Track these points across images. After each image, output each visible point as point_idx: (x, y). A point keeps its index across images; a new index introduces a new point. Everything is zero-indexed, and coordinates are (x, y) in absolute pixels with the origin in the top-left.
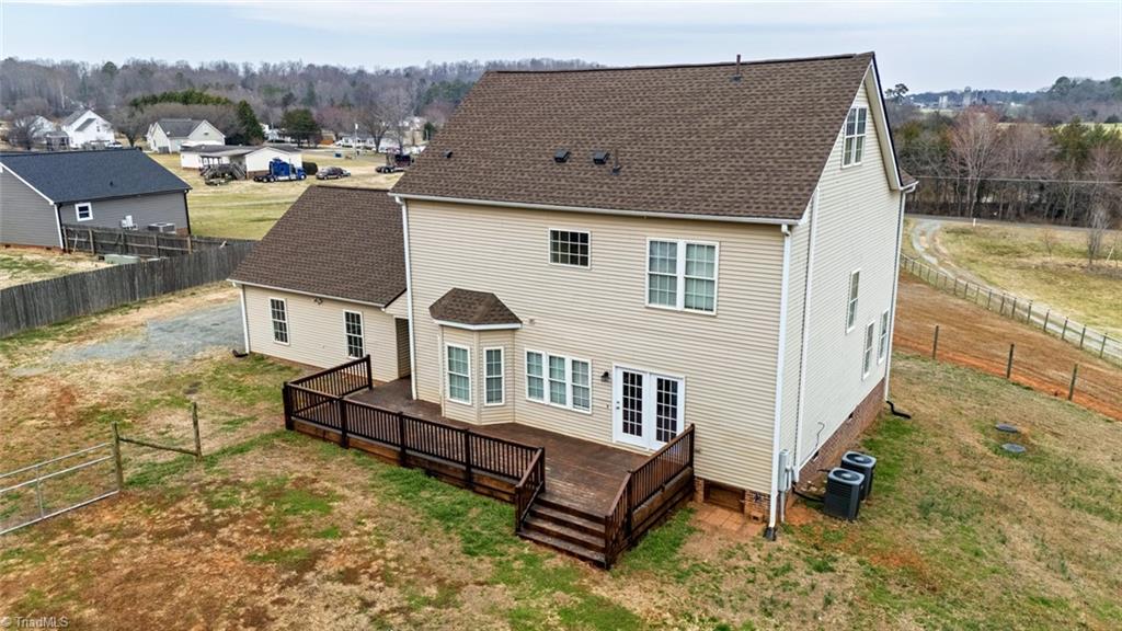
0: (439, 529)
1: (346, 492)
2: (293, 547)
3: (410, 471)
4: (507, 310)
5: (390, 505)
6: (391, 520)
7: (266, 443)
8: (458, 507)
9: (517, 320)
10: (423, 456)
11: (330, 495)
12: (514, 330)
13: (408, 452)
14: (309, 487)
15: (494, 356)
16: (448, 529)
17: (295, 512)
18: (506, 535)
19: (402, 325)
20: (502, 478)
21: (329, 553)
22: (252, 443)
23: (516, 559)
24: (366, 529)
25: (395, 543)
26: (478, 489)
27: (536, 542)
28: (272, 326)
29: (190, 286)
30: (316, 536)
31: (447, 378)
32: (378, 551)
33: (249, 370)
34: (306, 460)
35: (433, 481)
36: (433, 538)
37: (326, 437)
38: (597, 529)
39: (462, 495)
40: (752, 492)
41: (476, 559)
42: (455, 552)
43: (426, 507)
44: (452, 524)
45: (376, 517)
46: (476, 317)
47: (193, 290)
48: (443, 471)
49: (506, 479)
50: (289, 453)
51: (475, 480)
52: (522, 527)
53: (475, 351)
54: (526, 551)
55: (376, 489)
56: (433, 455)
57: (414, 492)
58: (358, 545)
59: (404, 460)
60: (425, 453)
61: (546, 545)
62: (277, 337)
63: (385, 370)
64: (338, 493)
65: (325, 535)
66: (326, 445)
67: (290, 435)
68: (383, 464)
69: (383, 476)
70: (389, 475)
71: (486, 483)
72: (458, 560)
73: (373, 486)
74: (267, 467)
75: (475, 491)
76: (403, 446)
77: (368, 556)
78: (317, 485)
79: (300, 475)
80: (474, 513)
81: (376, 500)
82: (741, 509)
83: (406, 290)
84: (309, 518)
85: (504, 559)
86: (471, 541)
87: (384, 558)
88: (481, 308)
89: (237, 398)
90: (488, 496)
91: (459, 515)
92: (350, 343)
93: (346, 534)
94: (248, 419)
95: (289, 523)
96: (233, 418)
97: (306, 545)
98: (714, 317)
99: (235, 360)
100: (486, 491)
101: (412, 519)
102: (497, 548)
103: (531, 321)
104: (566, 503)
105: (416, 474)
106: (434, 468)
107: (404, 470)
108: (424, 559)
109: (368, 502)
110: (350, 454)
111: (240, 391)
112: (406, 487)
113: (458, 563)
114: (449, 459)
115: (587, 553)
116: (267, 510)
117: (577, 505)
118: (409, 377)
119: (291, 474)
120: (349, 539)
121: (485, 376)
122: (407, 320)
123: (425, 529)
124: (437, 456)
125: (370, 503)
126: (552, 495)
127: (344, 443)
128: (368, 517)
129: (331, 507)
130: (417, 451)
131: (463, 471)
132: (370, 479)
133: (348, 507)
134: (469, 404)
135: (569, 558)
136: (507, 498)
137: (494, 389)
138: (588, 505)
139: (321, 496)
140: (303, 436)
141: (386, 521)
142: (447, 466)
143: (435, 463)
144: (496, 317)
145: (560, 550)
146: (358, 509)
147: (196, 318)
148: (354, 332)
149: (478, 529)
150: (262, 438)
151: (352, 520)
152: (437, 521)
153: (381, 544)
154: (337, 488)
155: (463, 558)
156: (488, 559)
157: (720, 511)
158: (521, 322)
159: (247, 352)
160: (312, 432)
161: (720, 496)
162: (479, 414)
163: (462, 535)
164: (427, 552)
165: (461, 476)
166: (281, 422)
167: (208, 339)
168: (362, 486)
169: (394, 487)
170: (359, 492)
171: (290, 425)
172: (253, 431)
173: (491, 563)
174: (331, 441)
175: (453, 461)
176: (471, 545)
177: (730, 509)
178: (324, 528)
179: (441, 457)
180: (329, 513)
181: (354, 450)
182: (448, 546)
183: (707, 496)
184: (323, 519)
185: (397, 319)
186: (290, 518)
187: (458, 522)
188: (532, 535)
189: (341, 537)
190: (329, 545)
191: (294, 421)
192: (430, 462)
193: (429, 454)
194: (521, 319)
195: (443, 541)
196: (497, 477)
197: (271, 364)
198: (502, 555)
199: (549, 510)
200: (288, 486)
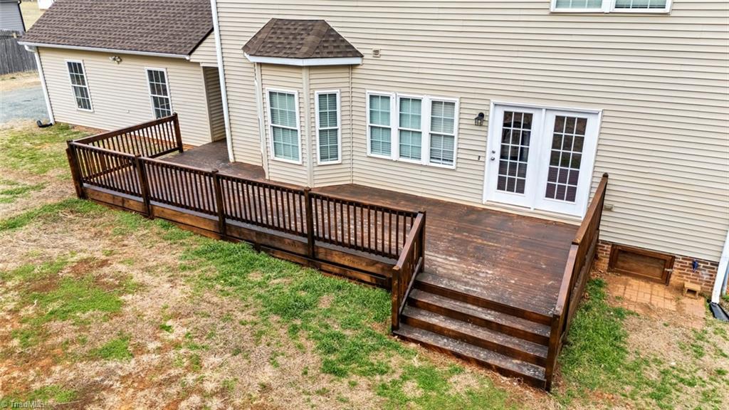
0: (282, 332)
1: (147, 278)
2: (49, 381)
3: (232, 245)
4: (344, 41)
5: (207, 295)
6: (210, 321)
7: (49, 216)
8: (303, 294)
9: (357, 54)
10: (248, 226)
11: (123, 284)
12: (352, 67)
13: (228, 221)
14: (95, 273)
15: (328, 100)
16: (295, 329)
17: (64, 315)
18: (380, 337)
19: (211, 75)
20: (359, 253)
21: (109, 389)
22: (29, 217)
23: (404, 378)
24: (172, 337)
25: (217, 360)
26: (325, 266)
27: (424, 345)
28: (72, 91)
29: (11, 72)
30: (92, 357)
31: (270, 132)
32: (190, 378)
33: (50, 138)
34: (98, 235)
35: (263, 257)
36: (275, 348)
37: (126, 205)
38: (519, 327)
39: (304, 275)
40: (685, 258)
41: (345, 381)
42: (312, 372)
43: (259, 296)
44: (298, 322)
45: (188, 315)
46: (305, 49)
47: (14, 75)
48: (277, 245)
49: (366, 254)
50: (76, 227)
51: (321, 256)
52: (401, 324)
53: (305, 95)
54: (416, 363)
55: (187, 273)
56: (262, 225)
57: (240, 274)
58: (159, 369)
59: (224, 232)
60: (251, 222)
61: (441, 350)
62: (79, 104)
63: (196, 133)
64: (135, 280)
65: (107, 353)
66: (126, 215)
67: (82, 205)
68: (198, 237)
69: (198, 253)
70: (204, 252)
71: (336, 260)
72: (318, 388)
73: (184, 268)
74: (43, 246)
75: (321, 270)
76: (222, 215)
77: (173, 390)
78: (106, 270)
79: (85, 256)
80: (326, 302)
81: (188, 289)
82: (665, 279)
83: (212, 30)
84: (83, 326)
85: (387, 379)
86: (331, 350)
87: (201, 392)
88: (310, 38)
89: (28, 166)
90: (340, 275)
91: (306, 307)
92: (156, 105)
93: (140, 349)
94: (33, 188)
95: (49, 336)
96: (15, 187)
97: (71, 376)
98: (666, 15)
99: (39, 131)
100: (336, 270)
101: (241, 316)
102: (372, 358)
103: (376, 52)
104: (461, 288)
105: (242, 250)
106: (264, 241)
107: (225, 244)
108: (265, 388)
109: (177, 293)
110: (156, 225)
111: (33, 158)
112: (229, 268)
113: (318, 392)
114: (284, 230)
115: (512, 364)
116: (22, 313)
117: (479, 290)
118: (224, 140)
119: (73, 254)
120: (145, 358)
121: (318, 128)
122: (217, 69)
123: (261, 333)
124: (267, 226)
125: (179, 294)
126: (435, 275)
127: (148, 213)
128: (176, 316)
129: (123, 304)
130: (241, 220)
131: (304, 244)
132: (181, 258)
133: (148, 302)
134: (300, 163)
135: (483, 371)
136: (366, 278)
137: (328, 143)
138: (494, 289)
139: (112, 287)
140: (99, 206)
141: (203, 321)
142: (281, 239)
143: (265, 234)
144: (331, 49)
145: (467, 360)
146: (162, 303)
147: (9, 96)
148: (159, 93)
149: (337, 329)
150: (44, 209)
151: (151, 323)
152: (276, 318)
153: (196, 364)
154: (134, 273)
155: (325, 382)
156: (363, 382)
157: (634, 282)
158: (362, 56)
159: (52, 122)
160: (110, 201)
161: (633, 264)
162: (312, 175)
163: (316, 338)
164: (267, 374)
165: (301, 251)
166: (70, 190)
167: (14, 113)
168: (171, 269)
169: (213, 268)
170: (165, 277)
171: (82, 194)
172: (35, 202)
173: (370, 388)
174: (132, 210)
175: (290, 231)
176: (332, 357)
177: (647, 279)
178: (106, 341)
179: (273, 227)
180: (117, 314)
181: (161, 221)
182: (298, 360)
183: (612, 265)
184: (106, 324)
185: (205, 68)
186: (55, 325)
187: (306, 318)
188: (416, 335)
189: (132, 356)
190: (110, 373)
191: (86, 188)
192: (258, 234)
193: (256, 223)
194: (362, 52)
195: (290, 352)
196: (352, 251)
197: (75, 133)
198: (382, 373)
199: (435, 297)
200: (66, 273)
